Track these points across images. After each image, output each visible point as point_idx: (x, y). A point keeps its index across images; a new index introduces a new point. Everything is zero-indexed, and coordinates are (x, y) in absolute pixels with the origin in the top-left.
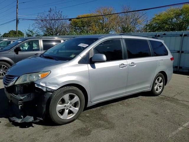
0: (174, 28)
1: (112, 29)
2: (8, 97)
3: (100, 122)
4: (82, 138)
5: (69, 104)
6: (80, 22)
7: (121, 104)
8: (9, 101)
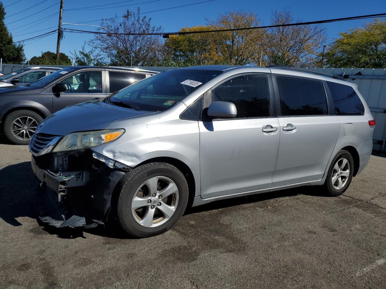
0: (380, 63)
1: (250, 59)
2: (38, 176)
3: (217, 237)
4: (179, 264)
5: (157, 197)
6: (186, 41)
7: (261, 207)
8: (41, 184)
